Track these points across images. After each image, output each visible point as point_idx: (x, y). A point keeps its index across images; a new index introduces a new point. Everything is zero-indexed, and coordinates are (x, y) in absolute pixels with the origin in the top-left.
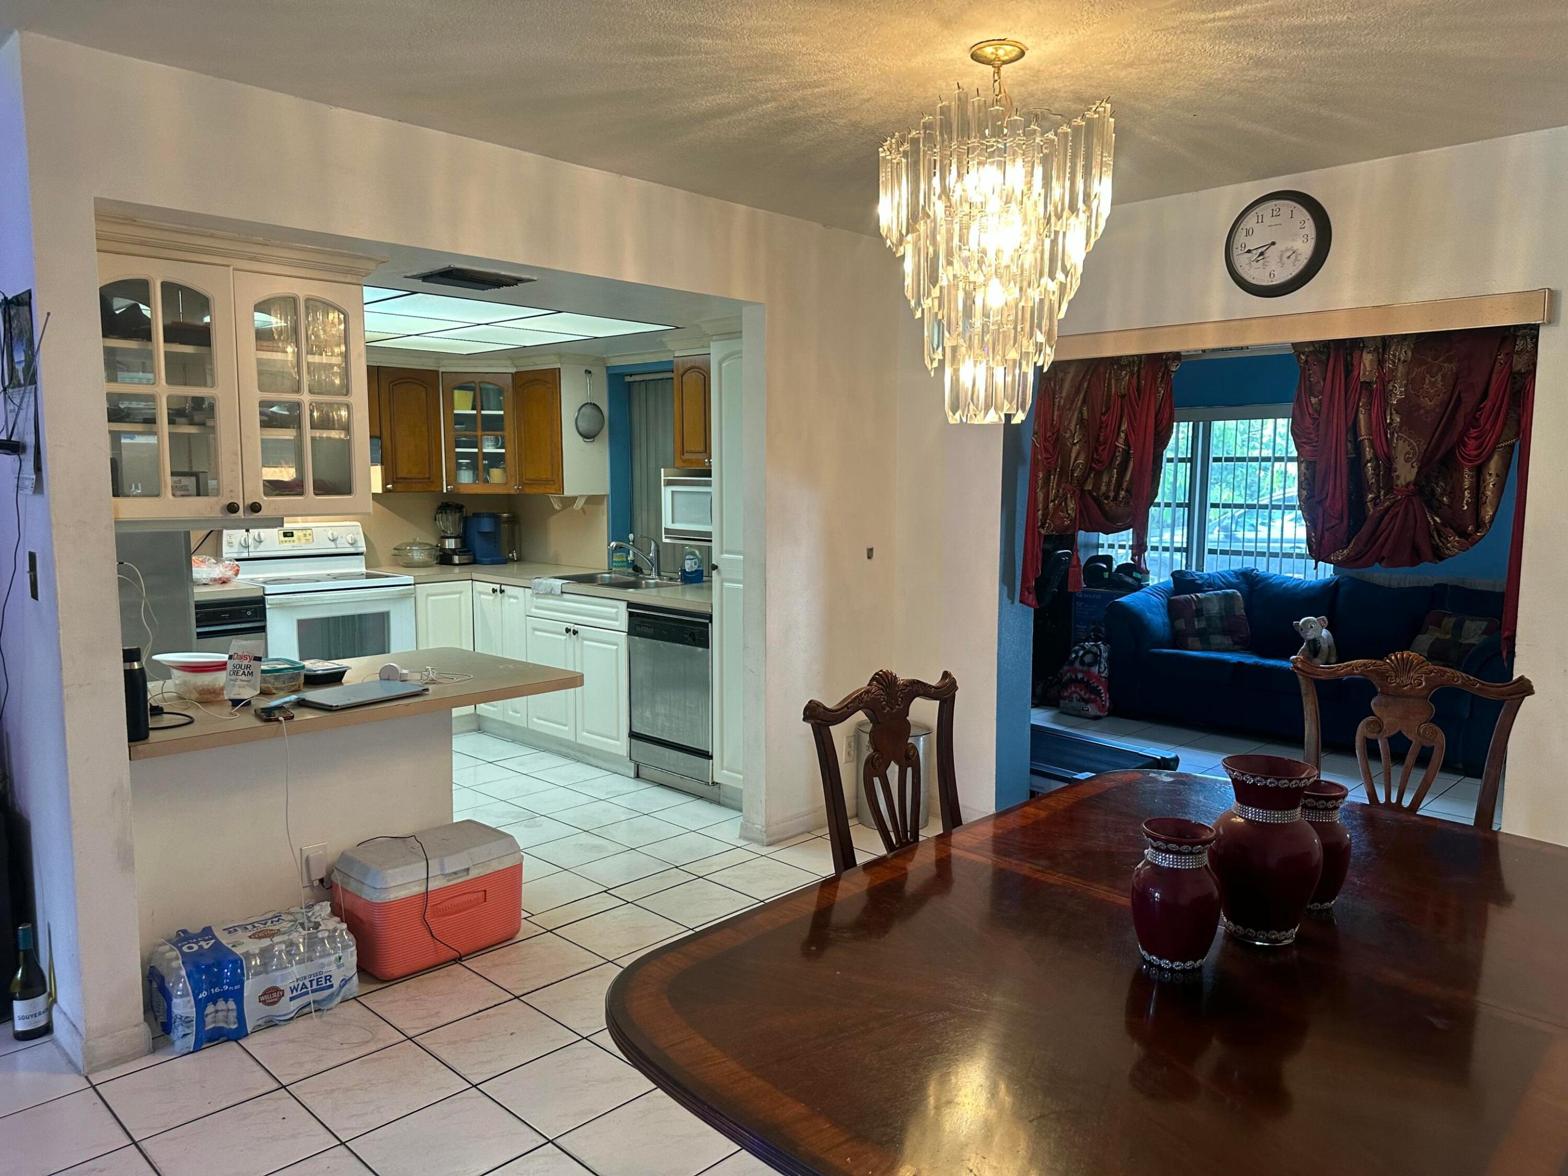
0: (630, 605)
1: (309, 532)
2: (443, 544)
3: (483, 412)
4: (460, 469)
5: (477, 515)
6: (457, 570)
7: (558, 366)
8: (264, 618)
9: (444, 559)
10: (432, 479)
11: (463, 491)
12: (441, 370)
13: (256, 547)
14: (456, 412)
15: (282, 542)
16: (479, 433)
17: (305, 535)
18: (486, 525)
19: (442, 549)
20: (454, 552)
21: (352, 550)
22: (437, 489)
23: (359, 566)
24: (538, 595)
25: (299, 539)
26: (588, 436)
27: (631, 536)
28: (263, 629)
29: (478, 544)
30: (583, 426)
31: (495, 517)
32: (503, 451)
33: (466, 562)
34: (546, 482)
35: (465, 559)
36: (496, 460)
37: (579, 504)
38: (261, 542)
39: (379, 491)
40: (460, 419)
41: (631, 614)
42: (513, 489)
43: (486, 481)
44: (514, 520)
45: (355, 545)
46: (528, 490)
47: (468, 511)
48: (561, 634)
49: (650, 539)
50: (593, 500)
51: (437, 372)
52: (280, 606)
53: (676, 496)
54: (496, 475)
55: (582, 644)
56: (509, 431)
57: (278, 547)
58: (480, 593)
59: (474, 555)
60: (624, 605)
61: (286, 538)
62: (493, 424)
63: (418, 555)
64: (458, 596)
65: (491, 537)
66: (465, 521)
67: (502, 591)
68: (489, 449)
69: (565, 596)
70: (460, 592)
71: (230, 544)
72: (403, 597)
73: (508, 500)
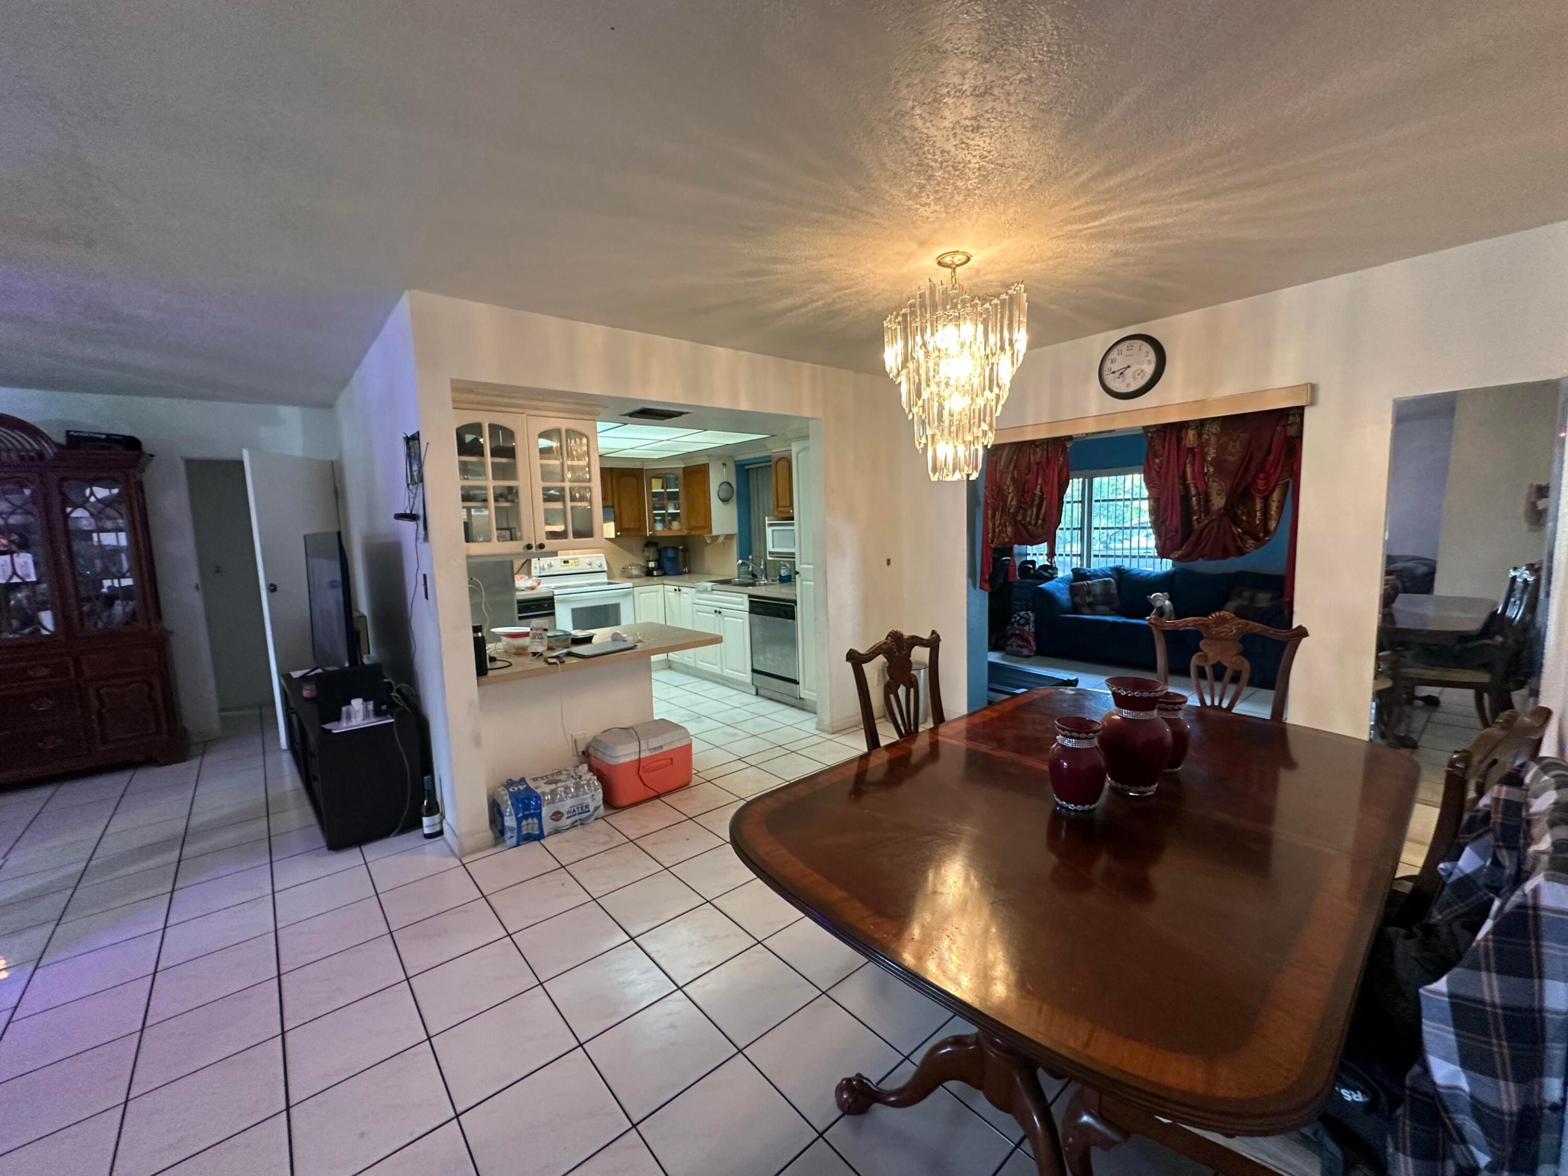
0: (750, 596)
1: (577, 560)
2: (648, 564)
3: (668, 490)
4: (656, 523)
5: (666, 548)
6: (655, 579)
7: (707, 462)
8: (553, 608)
9: (649, 573)
10: (641, 528)
11: (658, 534)
12: (645, 468)
13: (549, 569)
14: (653, 491)
15: (563, 566)
16: (666, 502)
17: (575, 562)
18: (671, 554)
19: (648, 568)
20: (654, 569)
21: (600, 570)
22: (644, 534)
23: (603, 578)
24: (699, 592)
25: (572, 564)
26: (725, 501)
27: (750, 557)
28: (553, 614)
29: (668, 565)
30: (722, 495)
31: (676, 549)
32: (678, 511)
34: (703, 528)
35: (660, 573)
36: (675, 517)
37: (721, 539)
38: (551, 567)
39: (613, 536)
40: (655, 495)
41: (751, 602)
42: (684, 533)
43: (670, 529)
44: (686, 550)
45: (601, 567)
46: (693, 533)
47: (661, 545)
48: (712, 613)
49: (761, 558)
50: (729, 537)
51: (642, 469)
52: (562, 601)
53: (775, 533)
54: (675, 525)
55: (724, 620)
56: (682, 500)
57: (561, 568)
58: (668, 591)
59: (664, 570)
60: (747, 596)
61: (565, 564)
62: (673, 497)
63: (635, 572)
64: (655, 594)
65: (674, 560)
66: (659, 551)
67: (680, 590)
68: (671, 511)
69: (714, 592)
70: (657, 591)
71: (536, 568)
72: (627, 595)
73: (683, 539)
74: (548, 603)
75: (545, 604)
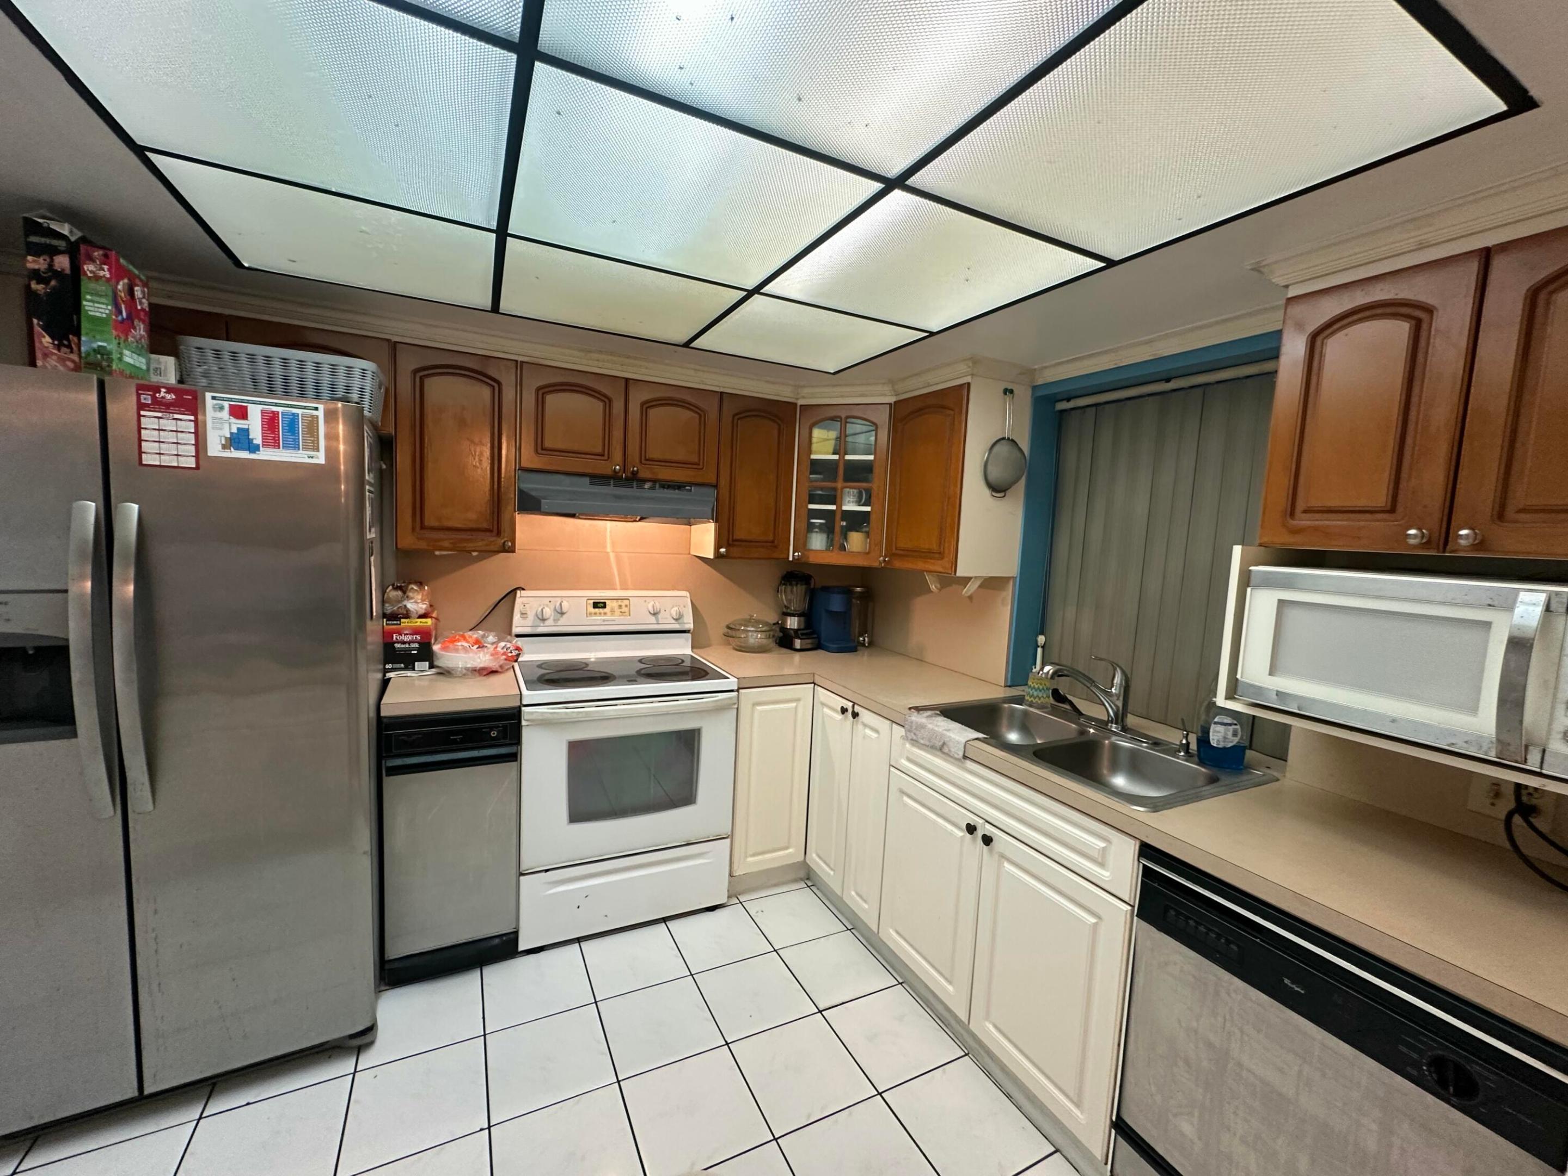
0: (1146, 851)
1: (626, 602)
2: (784, 622)
3: (848, 457)
4: (812, 532)
5: (826, 589)
6: (797, 657)
7: (968, 379)
8: (517, 740)
9: (785, 640)
10: (776, 543)
11: (813, 559)
12: (801, 402)
13: (556, 620)
14: (813, 457)
15: (591, 614)
16: (839, 484)
17: (620, 606)
18: (836, 603)
19: (783, 629)
20: (797, 633)
21: (676, 627)
22: (782, 556)
24: (914, 742)
25: (612, 611)
26: (998, 489)
27: (1041, 639)
28: (514, 757)
29: (825, 627)
30: (996, 473)
31: (847, 592)
32: (868, 509)
33: (809, 646)
34: (927, 555)
35: (808, 643)
36: (857, 521)
37: (971, 588)
38: (562, 614)
39: (711, 556)
40: (817, 467)
41: (1147, 872)
42: (877, 561)
43: (843, 548)
44: (868, 596)
45: (680, 621)
46: (898, 564)
47: (818, 582)
48: (959, 828)
49: (1114, 666)
50: (992, 584)
51: (795, 404)
52: (545, 723)
54: (856, 541)
56: (880, 482)
57: (585, 619)
58: (823, 704)
59: (819, 638)
61: (597, 610)
62: (859, 473)
63: (756, 638)
64: (794, 704)
65: (843, 617)
66: (813, 595)
67: (855, 715)
68: (850, 506)
69: (969, 764)
70: (798, 700)
71: (523, 615)
72: (720, 709)
73: (864, 574)
74: (505, 727)
75: (492, 729)
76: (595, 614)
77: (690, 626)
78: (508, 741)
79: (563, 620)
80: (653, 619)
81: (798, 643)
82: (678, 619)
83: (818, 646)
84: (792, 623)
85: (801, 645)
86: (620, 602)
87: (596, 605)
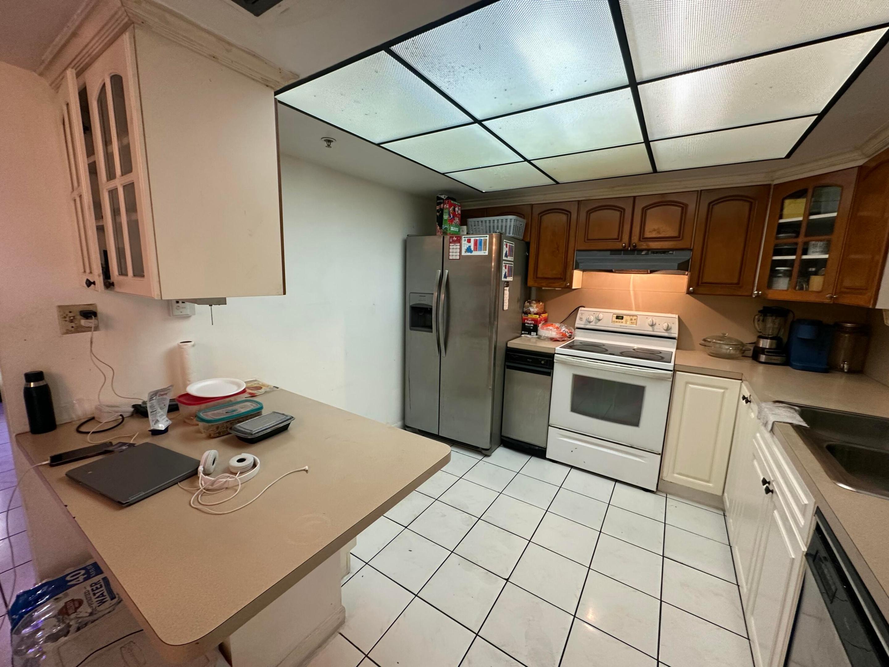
1: (635, 317)
2: (757, 341)
3: (813, 217)
4: (776, 277)
8: (552, 368)
9: (753, 355)
10: (741, 284)
11: (771, 296)
12: (774, 182)
13: (596, 323)
14: (782, 221)
15: (614, 322)
16: (806, 239)
17: (631, 319)
18: (804, 332)
19: (754, 346)
21: (666, 334)
22: (751, 293)
25: (626, 321)
28: (550, 374)
29: (796, 350)
32: (826, 256)
33: (778, 362)
34: (862, 291)
36: (819, 267)
38: (599, 320)
40: (786, 227)
42: (826, 297)
43: (805, 289)
45: (669, 331)
46: (842, 300)
51: (769, 185)
52: (563, 363)
54: (816, 282)
55: (773, 513)
61: (618, 320)
63: (725, 348)
66: (788, 325)
67: (748, 401)
68: (812, 255)
69: (774, 439)
70: (726, 389)
71: (581, 319)
72: (660, 378)
74: (547, 360)
75: (543, 360)
76: (617, 322)
77: (676, 335)
78: (547, 367)
79: (599, 323)
80: (650, 329)
81: (763, 358)
82: (668, 329)
83: (787, 363)
84: (765, 344)
85: (766, 359)
86: (631, 317)
87: (618, 317)
